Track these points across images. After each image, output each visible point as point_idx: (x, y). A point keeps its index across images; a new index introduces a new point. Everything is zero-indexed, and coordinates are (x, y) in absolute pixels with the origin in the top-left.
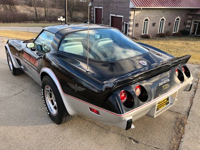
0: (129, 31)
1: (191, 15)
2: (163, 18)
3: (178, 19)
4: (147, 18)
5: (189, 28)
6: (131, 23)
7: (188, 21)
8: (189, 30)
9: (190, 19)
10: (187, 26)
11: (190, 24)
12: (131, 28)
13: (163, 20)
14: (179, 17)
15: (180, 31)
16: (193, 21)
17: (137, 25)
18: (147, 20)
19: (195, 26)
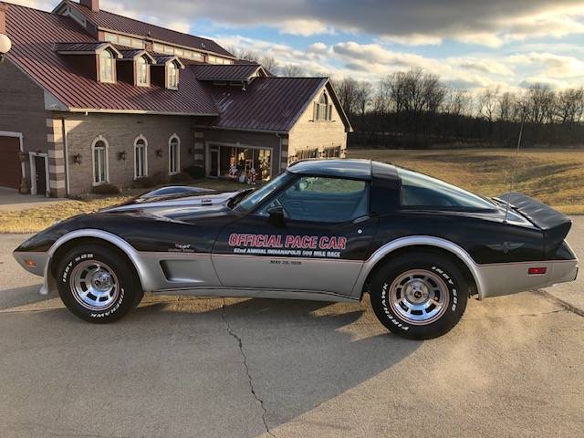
0: (54, 177)
1: (199, 130)
2: (141, 137)
3: (174, 140)
4: (101, 138)
5: (203, 162)
6: (58, 154)
7: (198, 146)
8: (201, 166)
9: (199, 140)
10: (197, 157)
11: (202, 152)
12: (59, 169)
13: (141, 142)
14: (175, 136)
15: (184, 170)
16: (207, 144)
17: (75, 159)
18: (100, 144)
19: (214, 156)
